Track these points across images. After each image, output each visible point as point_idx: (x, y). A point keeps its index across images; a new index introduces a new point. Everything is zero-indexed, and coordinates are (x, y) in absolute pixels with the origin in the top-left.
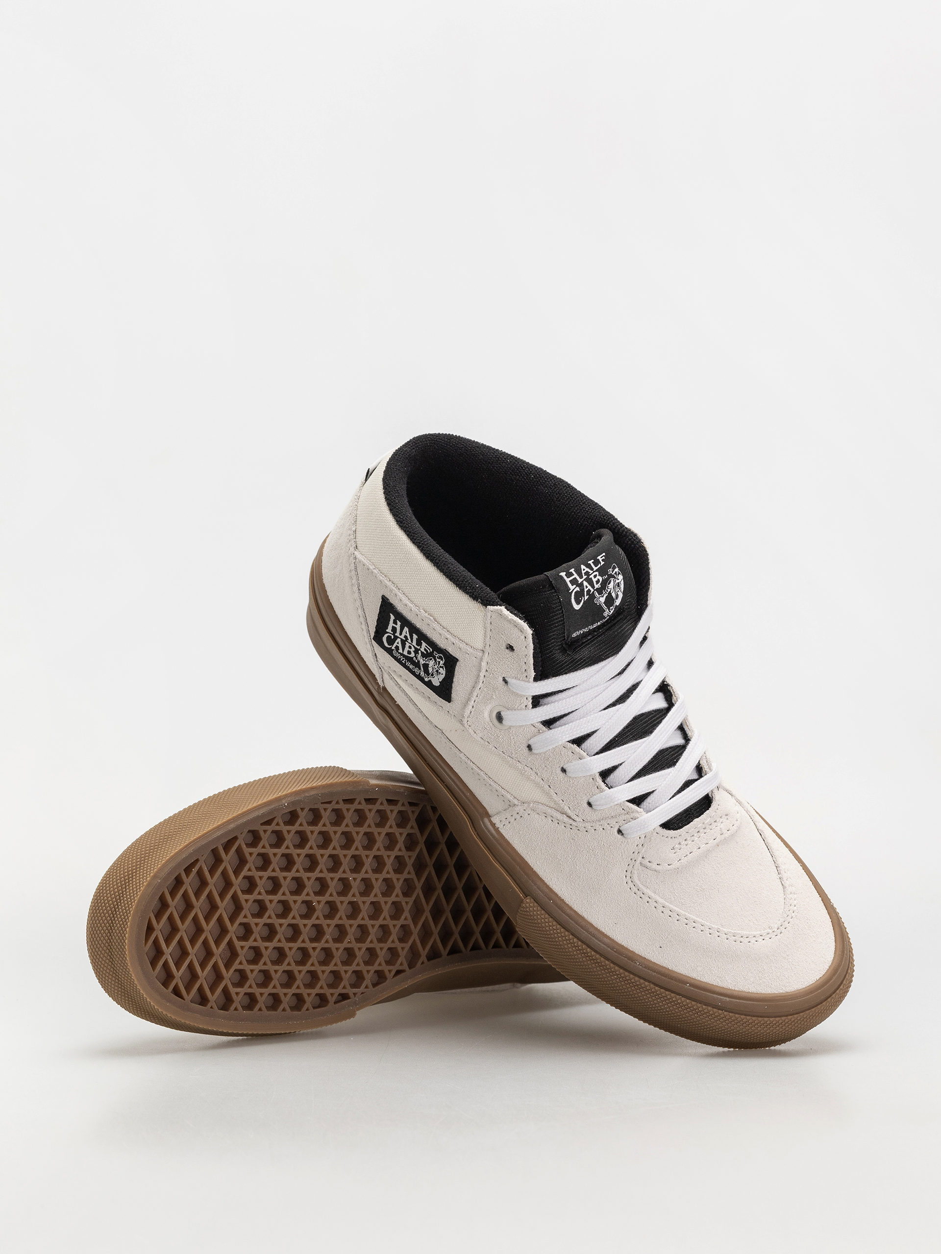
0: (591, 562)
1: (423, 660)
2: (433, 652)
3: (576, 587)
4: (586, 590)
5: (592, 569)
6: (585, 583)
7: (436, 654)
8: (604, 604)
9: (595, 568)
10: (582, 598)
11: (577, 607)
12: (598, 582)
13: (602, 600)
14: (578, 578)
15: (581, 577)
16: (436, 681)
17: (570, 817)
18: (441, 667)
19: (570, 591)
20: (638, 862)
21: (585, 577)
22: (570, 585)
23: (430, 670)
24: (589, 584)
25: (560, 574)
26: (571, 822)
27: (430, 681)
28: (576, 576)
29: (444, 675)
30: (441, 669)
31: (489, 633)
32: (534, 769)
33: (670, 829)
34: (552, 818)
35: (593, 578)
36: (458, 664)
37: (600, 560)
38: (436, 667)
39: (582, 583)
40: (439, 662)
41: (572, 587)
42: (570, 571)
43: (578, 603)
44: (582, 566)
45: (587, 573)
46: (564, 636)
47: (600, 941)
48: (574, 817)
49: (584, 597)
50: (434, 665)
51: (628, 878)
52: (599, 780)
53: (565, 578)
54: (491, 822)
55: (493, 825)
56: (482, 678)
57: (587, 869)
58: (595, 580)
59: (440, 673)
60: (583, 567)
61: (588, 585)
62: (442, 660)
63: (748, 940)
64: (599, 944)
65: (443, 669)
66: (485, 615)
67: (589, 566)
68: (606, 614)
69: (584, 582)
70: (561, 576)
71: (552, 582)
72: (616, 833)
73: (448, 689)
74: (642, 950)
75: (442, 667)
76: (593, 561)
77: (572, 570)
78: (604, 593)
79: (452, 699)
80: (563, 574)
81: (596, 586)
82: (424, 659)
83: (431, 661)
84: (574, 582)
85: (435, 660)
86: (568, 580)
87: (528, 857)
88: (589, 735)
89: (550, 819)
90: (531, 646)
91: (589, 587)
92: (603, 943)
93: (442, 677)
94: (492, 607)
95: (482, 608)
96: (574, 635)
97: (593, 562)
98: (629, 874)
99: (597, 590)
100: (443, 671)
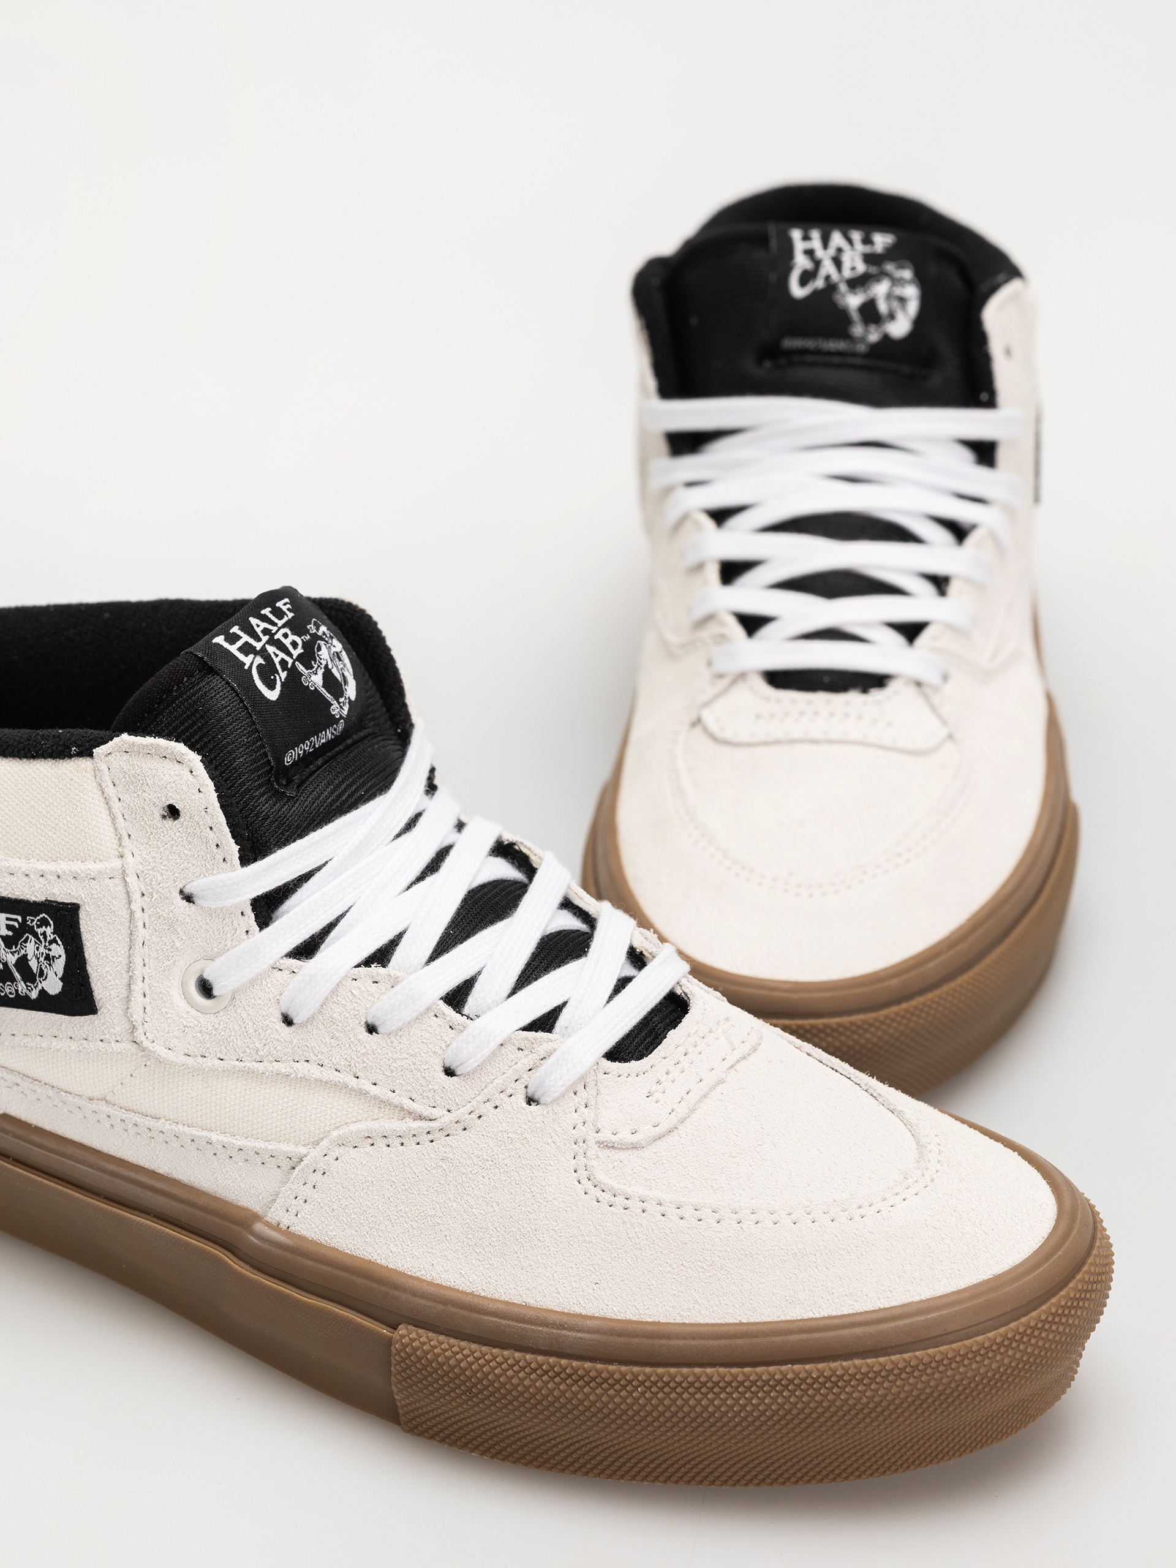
0: (266, 611)
1: (13, 953)
2: (24, 920)
3: (254, 658)
4: (277, 660)
5: (274, 624)
6: (271, 649)
7: (32, 921)
8: (323, 689)
9: (280, 623)
10: (275, 677)
11: (273, 695)
12: (294, 644)
13: (317, 680)
14: (252, 641)
15: (259, 640)
16: (53, 985)
17: (421, 1118)
18: (51, 943)
19: (246, 667)
20: (591, 1142)
21: (265, 638)
22: (241, 657)
23: (33, 964)
24: (279, 648)
25: (214, 641)
26: (425, 1125)
27: (43, 992)
28: (245, 638)
29: (64, 956)
30: (54, 946)
31: (116, 806)
32: (312, 1057)
33: (626, 1060)
34: (385, 1141)
35: (283, 639)
36: (82, 914)
37: (284, 608)
38: (42, 949)
39: (263, 649)
40: (44, 934)
41: (247, 660)
42: (231, 631)
43: (271, 686)
44: (251, 619)
45: (266, 631)
46: (269, 761)
47: (579, 1331)
48: (428, 1112)
49: (279, 675)
50: (38, 949)
51: (584, 1181)
52: (448, 1011)
53: (226, 645)
54: (268, 1224)
55: (277, 1227)
56: (138, 914)
57: (495, 1204)
58: (287, 642)
59: (53, 957)
60: (254, 621)
61: (278, 652)
62: (47, 924)
63: (874, 1208)
64: (580, 1338)
65: (57, 944)
66: (96, 771)
67: (264, 619)
68: (335, 709)
69: (267, 646)
70: (217, 645)
71: (202, 658)
72: (524, 1105)
73: (82, 985)
74: (671, 1309)
75: (54, 941)
76: (269, 609)
77: (235, 629)
78: (316, 666)
79: (98, 1005)
80: (220, 640)
81: (296, 653)
82: (14, 949)
83: (28, 944)
84: (247, 649)
85: (36, 935)
86: (233, 649)
87: (370, 1249)
88: (394, 943)
89: (381, 1143)
90: (210, 785)
91: (282, 655)
92: (588, 1332)
93: (60, 965)
94: (102, 747)
95: (83, 763)
96: (288, 760)
97: (271, 612)
98: (583, 1174)
99: (300, 658)
100: (58, 950)
